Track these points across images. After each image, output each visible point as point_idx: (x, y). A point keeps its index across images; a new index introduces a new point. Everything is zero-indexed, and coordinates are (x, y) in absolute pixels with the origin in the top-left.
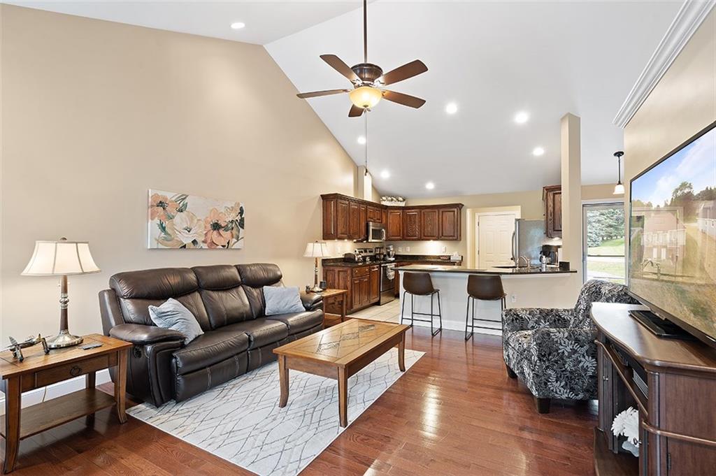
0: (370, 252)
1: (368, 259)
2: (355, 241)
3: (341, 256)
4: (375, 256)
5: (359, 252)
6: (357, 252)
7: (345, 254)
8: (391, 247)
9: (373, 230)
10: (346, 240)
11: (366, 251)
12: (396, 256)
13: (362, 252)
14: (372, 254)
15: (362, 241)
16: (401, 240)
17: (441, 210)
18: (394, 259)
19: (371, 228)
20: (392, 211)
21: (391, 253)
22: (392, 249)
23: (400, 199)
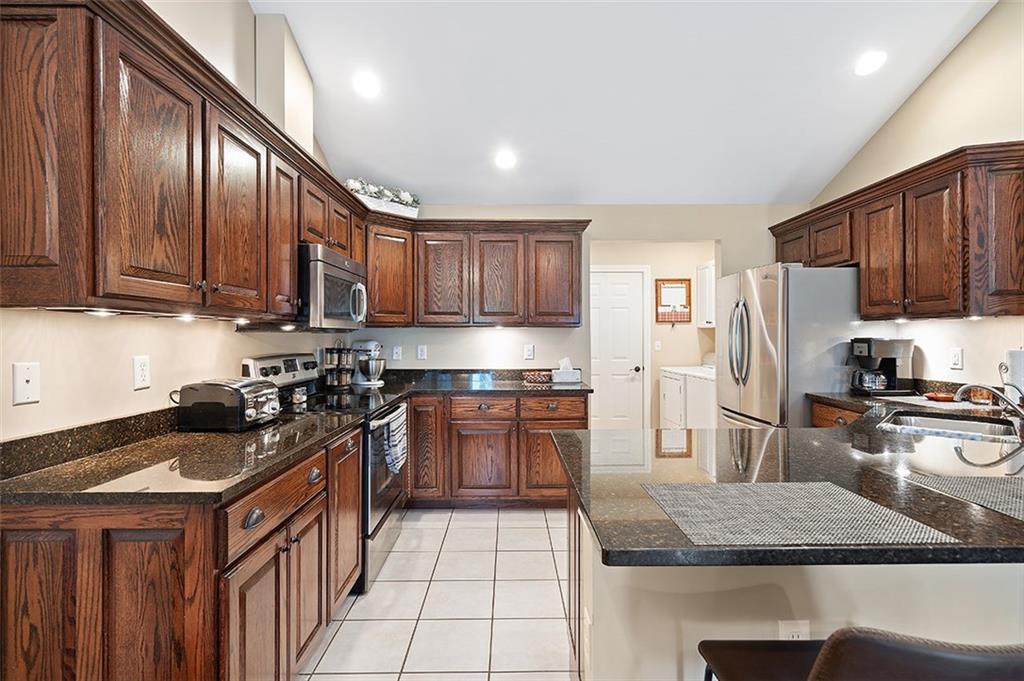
0: (306, 366)
1: (300, 397)
2: (242, 321)
3: (160, 401)
4: (322, 379)
5: (265, 372)
6: (255, 376)
7: (186, 391)
8: (372, 346)
9: (327, 277)
10: (187, 317)
11: (290, 366)
12: (387, 374)
13: (276, 371)
14: (314, 374)
15: (274, 326)
16: (407, 325)
17: (533, 238)
18: (381, 383)
19: (319, 271)
20: (382, 229)
21: (373, 364)
22: (375, 354)
23: (406, 197)
